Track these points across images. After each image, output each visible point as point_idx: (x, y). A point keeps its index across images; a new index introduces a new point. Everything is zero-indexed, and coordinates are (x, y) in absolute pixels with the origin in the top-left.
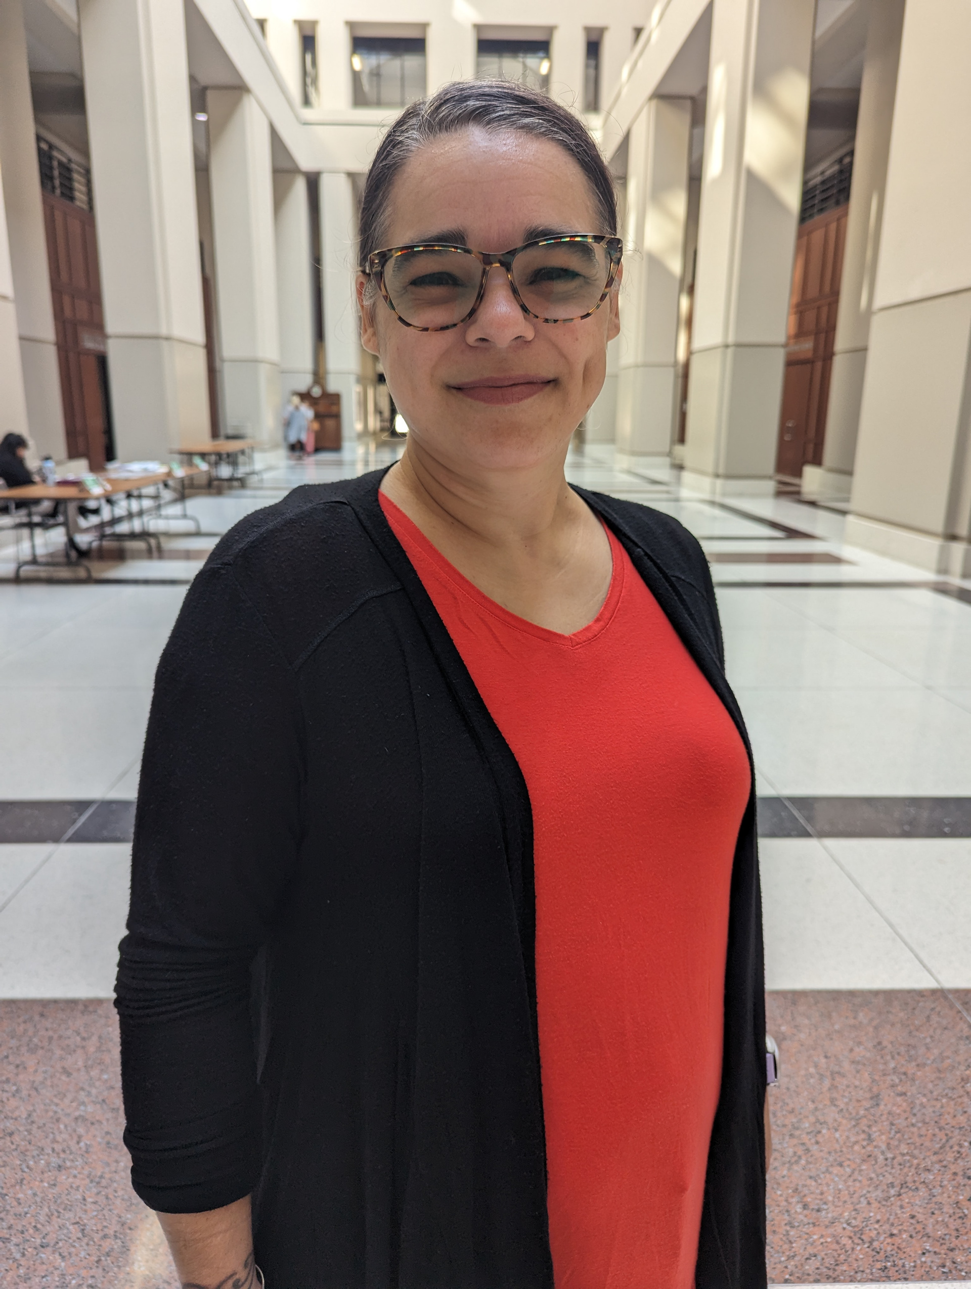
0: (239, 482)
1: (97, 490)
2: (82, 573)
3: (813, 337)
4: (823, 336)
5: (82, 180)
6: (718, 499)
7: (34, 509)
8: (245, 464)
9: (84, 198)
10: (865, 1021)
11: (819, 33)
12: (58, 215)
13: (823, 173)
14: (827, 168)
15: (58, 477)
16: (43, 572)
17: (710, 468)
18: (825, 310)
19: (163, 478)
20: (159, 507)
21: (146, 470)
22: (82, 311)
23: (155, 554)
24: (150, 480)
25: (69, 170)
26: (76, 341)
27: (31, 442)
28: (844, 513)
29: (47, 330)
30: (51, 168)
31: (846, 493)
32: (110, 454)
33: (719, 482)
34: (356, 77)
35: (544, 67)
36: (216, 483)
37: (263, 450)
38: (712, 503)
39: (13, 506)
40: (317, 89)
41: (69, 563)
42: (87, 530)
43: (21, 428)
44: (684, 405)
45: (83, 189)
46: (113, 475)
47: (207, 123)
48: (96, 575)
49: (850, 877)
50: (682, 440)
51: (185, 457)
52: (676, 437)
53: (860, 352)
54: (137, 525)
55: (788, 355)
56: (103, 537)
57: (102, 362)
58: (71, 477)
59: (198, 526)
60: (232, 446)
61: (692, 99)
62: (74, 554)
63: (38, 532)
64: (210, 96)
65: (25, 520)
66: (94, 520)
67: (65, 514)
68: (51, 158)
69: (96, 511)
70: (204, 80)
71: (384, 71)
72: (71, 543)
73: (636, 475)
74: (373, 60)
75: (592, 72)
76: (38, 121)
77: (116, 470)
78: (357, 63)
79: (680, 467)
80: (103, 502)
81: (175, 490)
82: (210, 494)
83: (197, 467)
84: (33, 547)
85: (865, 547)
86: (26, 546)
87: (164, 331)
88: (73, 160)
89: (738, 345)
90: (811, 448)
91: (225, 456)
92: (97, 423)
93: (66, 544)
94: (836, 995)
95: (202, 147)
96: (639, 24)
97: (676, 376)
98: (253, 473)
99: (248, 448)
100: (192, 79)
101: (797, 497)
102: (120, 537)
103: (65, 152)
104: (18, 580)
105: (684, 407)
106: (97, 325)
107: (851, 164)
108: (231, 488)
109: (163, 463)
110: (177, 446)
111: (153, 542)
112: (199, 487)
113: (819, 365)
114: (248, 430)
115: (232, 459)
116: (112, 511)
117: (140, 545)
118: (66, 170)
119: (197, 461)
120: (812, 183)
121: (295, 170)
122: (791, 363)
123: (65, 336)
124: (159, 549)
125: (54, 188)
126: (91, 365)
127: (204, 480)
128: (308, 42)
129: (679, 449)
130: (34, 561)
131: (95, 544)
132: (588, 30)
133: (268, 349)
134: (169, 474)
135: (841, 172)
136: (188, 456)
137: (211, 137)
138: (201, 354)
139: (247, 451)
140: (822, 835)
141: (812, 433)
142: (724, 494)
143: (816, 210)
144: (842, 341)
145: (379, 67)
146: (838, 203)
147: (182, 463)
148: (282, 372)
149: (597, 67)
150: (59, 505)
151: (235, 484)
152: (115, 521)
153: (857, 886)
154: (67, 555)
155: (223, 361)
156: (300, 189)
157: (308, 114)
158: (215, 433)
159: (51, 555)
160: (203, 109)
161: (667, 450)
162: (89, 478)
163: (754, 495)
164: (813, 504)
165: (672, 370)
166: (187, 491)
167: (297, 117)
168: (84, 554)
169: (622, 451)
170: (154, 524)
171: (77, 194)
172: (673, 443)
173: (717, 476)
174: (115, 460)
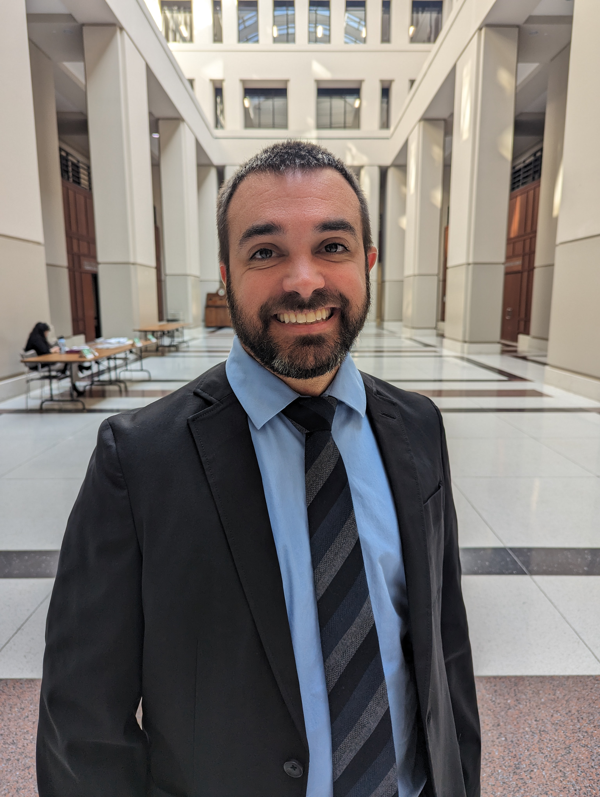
0: (175, 348)
1: (90, 356)
2: (80, 406)
3: (521, 258)
4: (527, 258)
5: (86, 173)
6: (466, 356)
7: (53, 367)
8: (178, 337)
9: (86, 183)
10: (560, 697)
11: (519, 82)
12: (71, 193)
13: (524, 162)
14: (527, 158)
15: (67, 349)
16: (56, 406)
17: (460, 338)
18: (528, 242)
19: (129, 347)
20: (126, 365)
21: (119, 342)
22: (84, 249)
23: (124, 393)
24: (120, 349)
25: (78, 167)
26: (80, 266)
27: (51, 327)
28: (544, 364)
29: (63, 259)
30: (67, 166)
31: (544, 351)
32: (98, 334)
33: (466, 345)
34: (246, 111)
35: (357, 103)
36: (160, 349)
37: (189, 328)
38: (462, 358)
39: (40, 366)
40: (224, 118)
41: (72, 400)
42: (83, 378)
43: (46, 319)
44: (444, 298)
45: (86, 178)
46: (100, 346)
47: (159, 139)
48: (87, 407)
49: (550, 601)
50: (443, 319)
51: (143, 333)
52: (440, 318)
53: (550, 266)
54: (113, 375)
55: (506, 268)
56: (92, 383)
57: (95, 277)
58: (75, 348)
59: (150, 376)
60: (171, 326)
61: (445, 120)
62: (75, 394)
63: (54, 382)
64: (161, 123)
65: (47, 374)
66: (87, 373)
67: (71, 370)
68: (67, 160)
69: (89, 368)
70: (158, 114)
71: (262, 107)
72: (74, 387)
73: (415, 341)
74: (256, 101)
75: (385, 106)
76: (60, 139)
77: (101, 343)
78: (247, 103)
79: (442, 336)
80: (93, 363)
81: (136, 354)
82: (157, 356)
83: (149, 340)
84: (51, 390)
85: (557, 386)
86: (47, 389)
87: (132, 260)
88: (80, 162)
89: (475, 264)
90: (522, 324)
91: (166, 332)
92: (91, 313)
93: (70, 388)
94: (542, 679)
95: (156, 152)
96: (412, 78)
97: (439, 281)
98: (183, 342)
99: (181, 328)
100: (151, 114)
101: (514, 354)
102: (103, 383)
103: (76, 156)
104: (41, 410)
105: (444, 300)
106: (92, 256)
107: (541, 157)
108: (170, 351)
109: (130, 339)
110: (138, 328)
111: (122, 385)
112: (150, 351)
113: (525, 274)
114: (181, 317)
115: (171, 334)
116: (99, 367)
117: (114, 388)
118: (76, 167)
119: (150, 336)
120: (517, 168)
121: (210, 165)
122: (507, 274)
123: (74, 264)
124: (126, 390)
125: (68, 178)
126: (89, 280)
127: (154, 348)
128: (218, 91)
129: (441, 324)
130: (51, 399)
131: (88, 388)
132: (382, 82)
133: (193, 268)
134: (133, 345)
135: (536, 160)
136: (145, 333)
137: (161, 148)
138: (153, 272)
139: (180, 329)
140: (532, 573)
141: (523, 315)
142: (469, 353)
143: (520, 183)
144: (539, 260)
145: (259, 104)
146: (534, 179)
147: (140, 338)
148: (201, 281)
149: (388, 103)
150: (67, 365)
151: (173, 349)
152: (100, 373)
153: (555, 607)
154: (71, 395)
155: (166, 275)
156: (213, 176)
157: (218, 132)
158: (161, 318)
159: (62, 395)
160: (157, 131)
161: (434, 326)
162: (85, 348)
163: (487, 354)
164: (524, 358)
165: (436, 278)
166: (143, 354)
167: (211, 134)
168: (81, 394)
169: (406, 326)
170: (123, 375)
171: (82, 181)
172: (437, 321)
173: (465, 342)
174: (101, 337)
